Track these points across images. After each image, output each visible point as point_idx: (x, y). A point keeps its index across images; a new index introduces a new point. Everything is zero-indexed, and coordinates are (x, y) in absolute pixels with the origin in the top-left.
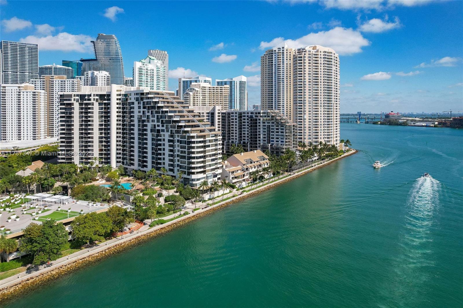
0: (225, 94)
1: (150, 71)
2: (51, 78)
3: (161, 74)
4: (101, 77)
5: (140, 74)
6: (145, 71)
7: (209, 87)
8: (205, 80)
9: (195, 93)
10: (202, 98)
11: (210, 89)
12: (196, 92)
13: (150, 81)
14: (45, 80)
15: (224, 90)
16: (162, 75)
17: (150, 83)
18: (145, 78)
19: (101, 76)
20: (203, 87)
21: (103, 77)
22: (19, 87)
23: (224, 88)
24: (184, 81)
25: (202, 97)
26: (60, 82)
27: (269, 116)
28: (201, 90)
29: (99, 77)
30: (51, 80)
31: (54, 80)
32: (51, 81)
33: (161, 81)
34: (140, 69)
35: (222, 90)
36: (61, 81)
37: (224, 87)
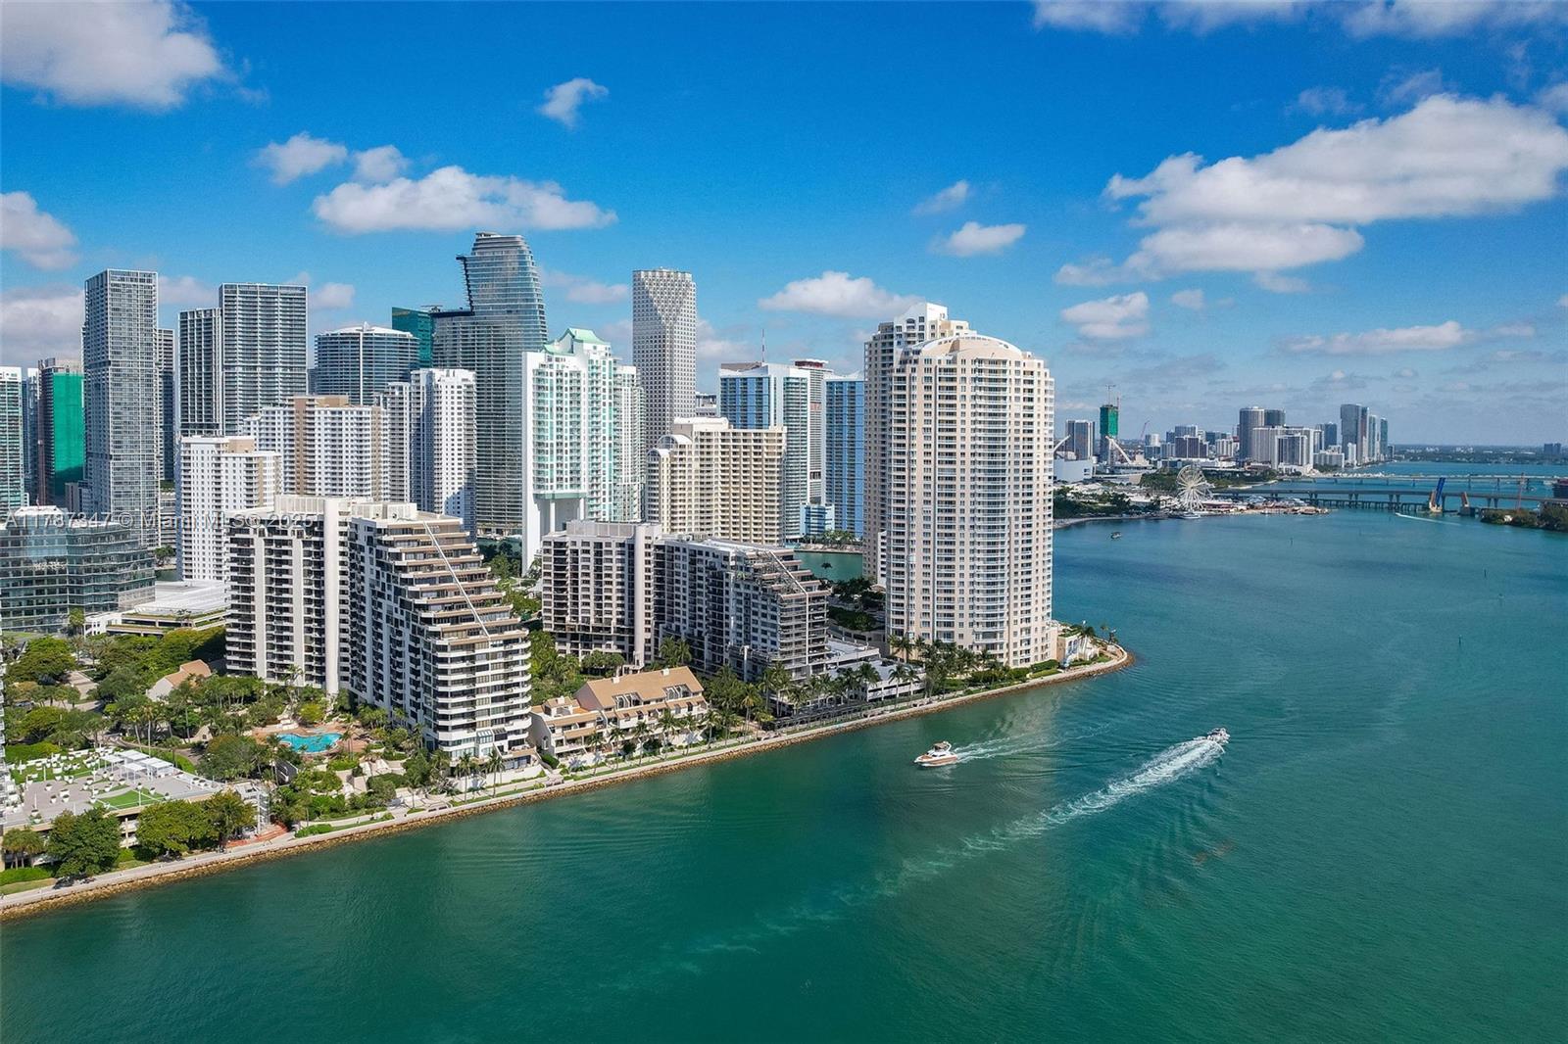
0: (767, 453)
1: (568, 378)
2: (308, 403)
3: (604, 383)
4: (449, 389)
5: (540, 388)
6: (554, 378)
7: (723, 434)
8: (788, 379)
9: (676, 453)
10: (699, 468)
11: (726, 437)
12: (679, 450)
13: (568, 406)
14: (294, 409)
15: (767, 441)
16: (607, 387)
17: (569, 413)
18: (555, 399)
19: (449, 387)
20: (702, 434)
21: (456, 390)
22: (218, 445)
23: (765, 437)
24: (725, 379)
25: (698, 463)
26: (329, 415)
27: (747, 570)
28: (694, 444)
29: (444, 390)
30: (308, 409)
31: (316, 409)
32: (310, 412)
33: (604, 404)
34: (539, 373)
35: (760, 441)
36: (333, 413)
37: (767, 434)
